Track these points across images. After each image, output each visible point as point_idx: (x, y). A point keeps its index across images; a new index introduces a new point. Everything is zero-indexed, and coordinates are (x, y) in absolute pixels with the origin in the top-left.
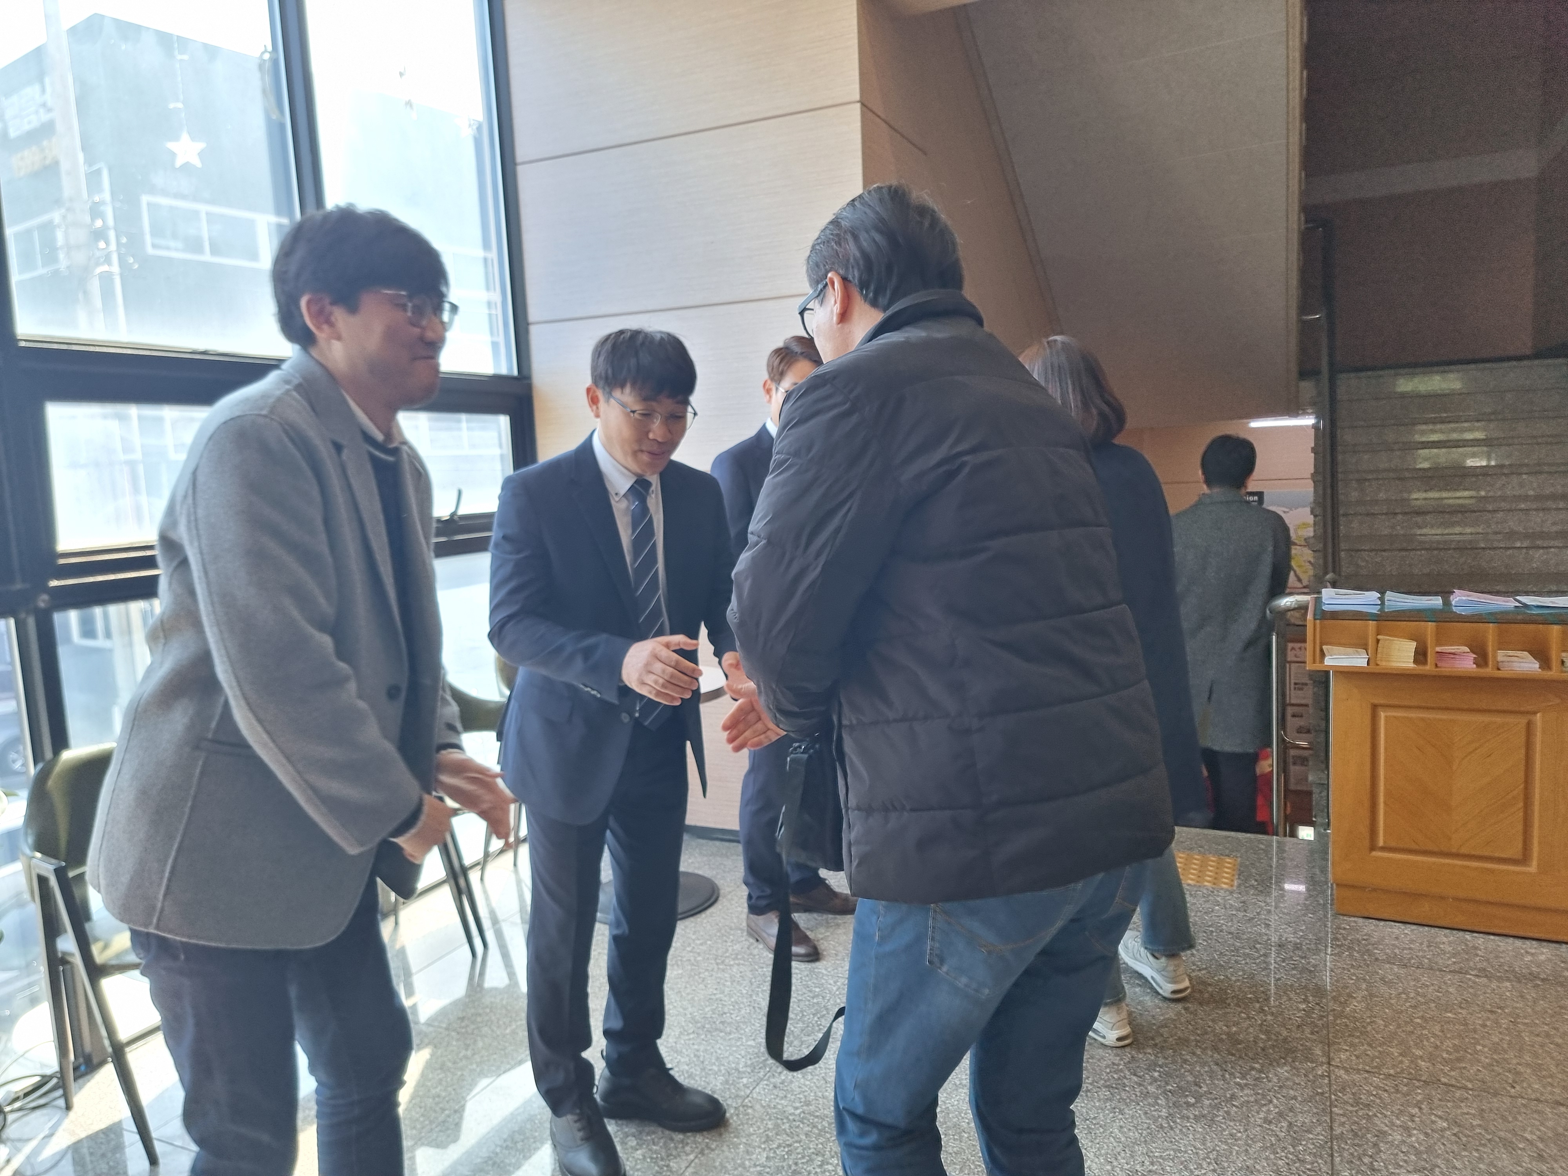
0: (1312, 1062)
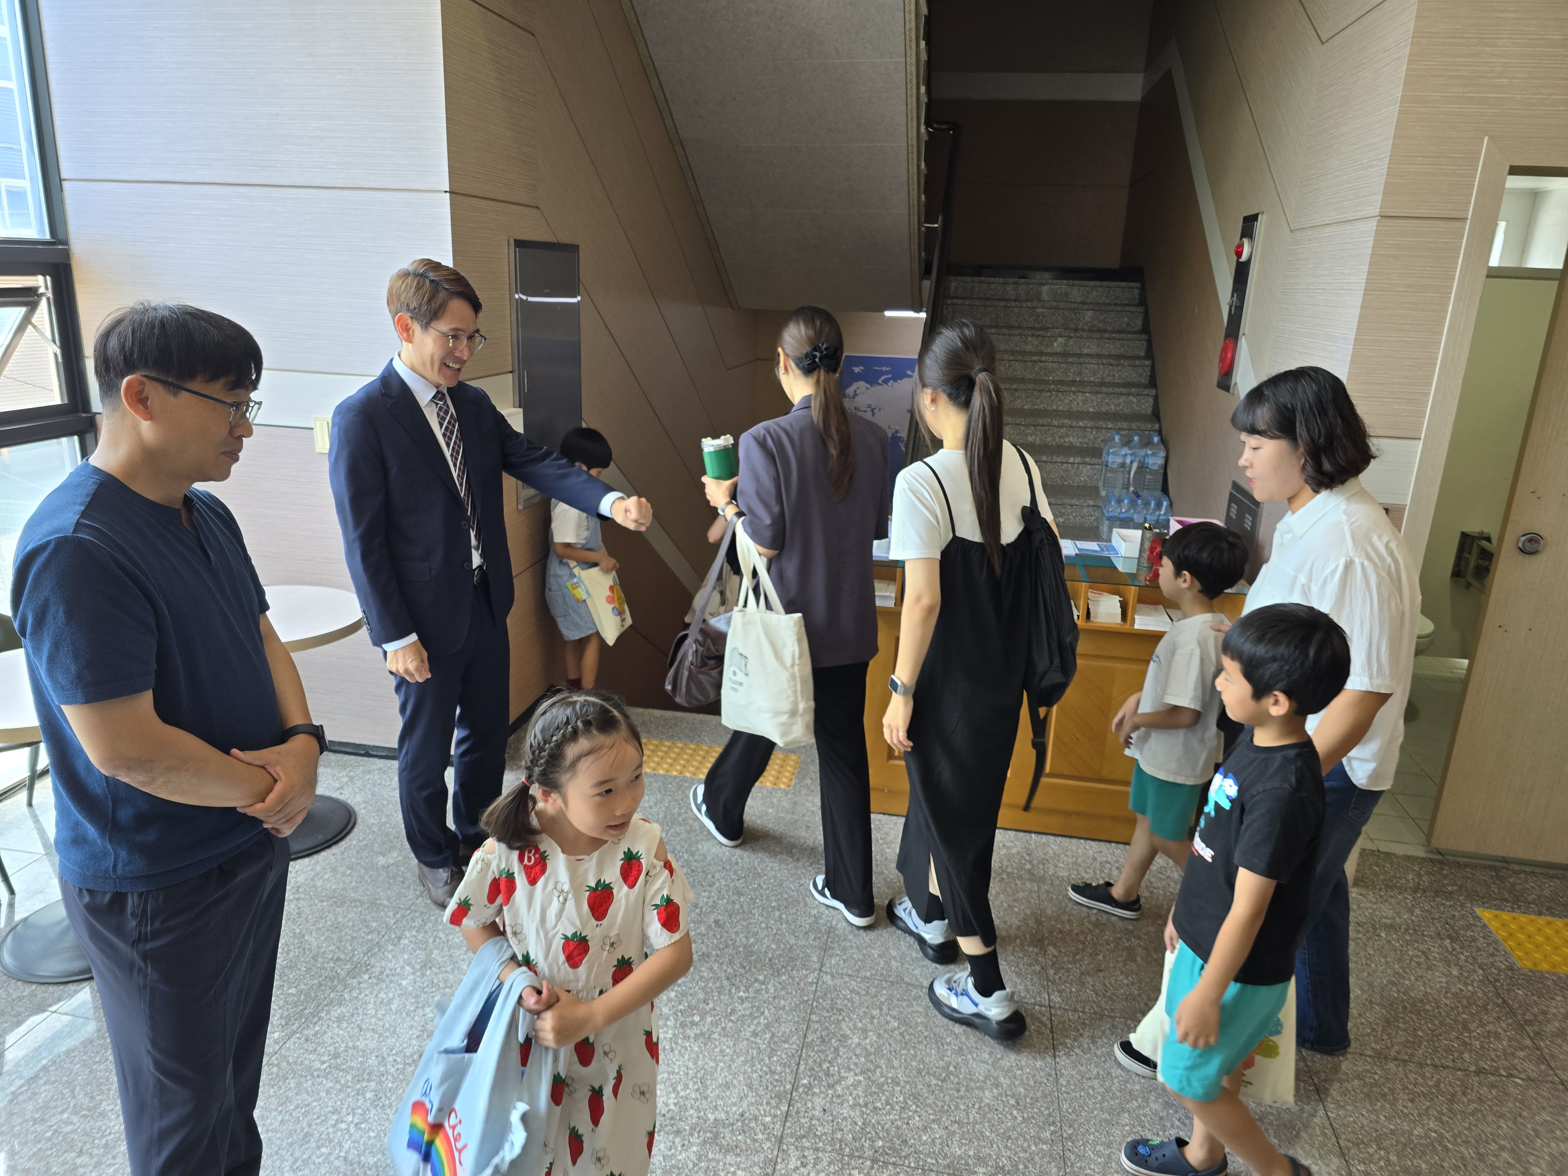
0: (807, 969)
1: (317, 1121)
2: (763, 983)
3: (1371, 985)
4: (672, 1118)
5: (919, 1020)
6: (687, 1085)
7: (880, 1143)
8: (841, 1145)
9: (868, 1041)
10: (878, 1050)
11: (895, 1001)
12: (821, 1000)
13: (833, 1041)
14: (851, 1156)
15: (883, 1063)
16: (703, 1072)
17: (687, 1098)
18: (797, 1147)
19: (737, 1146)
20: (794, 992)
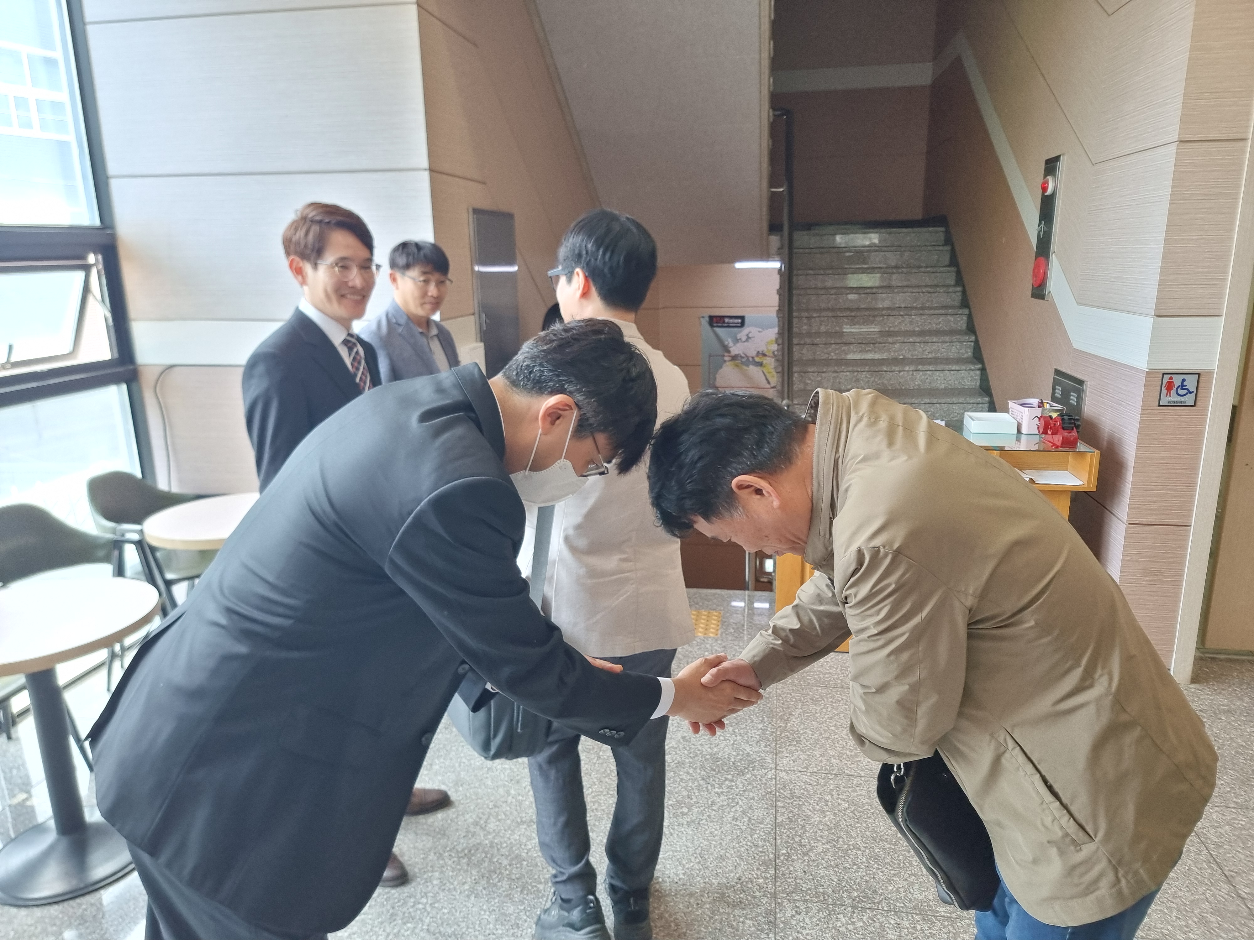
0: (765, 769)
1: (400, 904)
2: (732, 781)
4: (684, 885)
5: (865, 801)
6: (690, 859)
7: (856, 894)
8: (824, 897)
9: (827, 819)
10: (837, 825)
11: (842, 788)
12: (782, 791)
13: (799, 820)
14: (834, 904)
15: (843, 834)
16: (700, 848)
17: (692, 869)
18: (789, 900)
19: (740, 902)
20: (758, 786)
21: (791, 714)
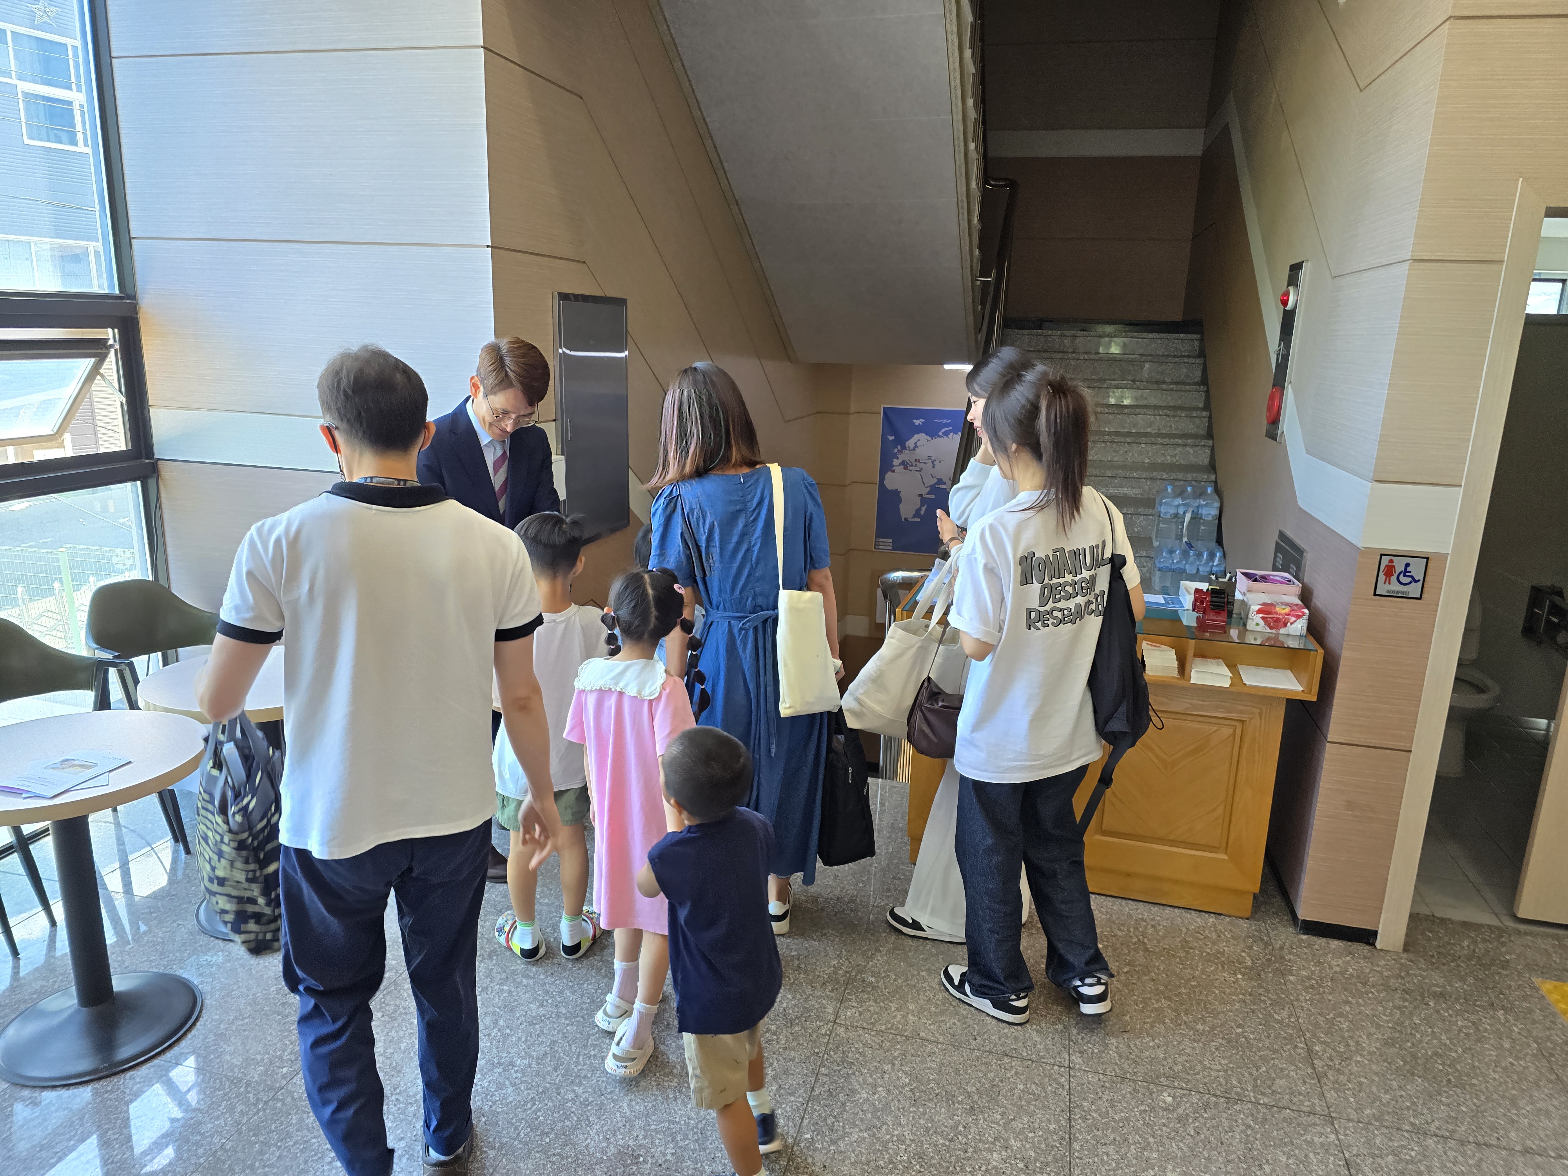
3: (1414, 1056)
5: (932, 1077)
9: (876, 1096)
10: (886, 1107)
11: (909, 1057)
12: (832, 1053)
13: (841, 1095)
15: (890, 1119)
16: (704, 1122)
17: (685, 1149)
20: (805, 1044)
21: (877, 950)
